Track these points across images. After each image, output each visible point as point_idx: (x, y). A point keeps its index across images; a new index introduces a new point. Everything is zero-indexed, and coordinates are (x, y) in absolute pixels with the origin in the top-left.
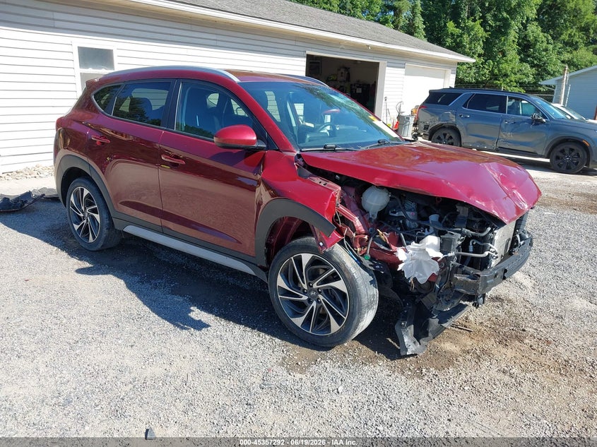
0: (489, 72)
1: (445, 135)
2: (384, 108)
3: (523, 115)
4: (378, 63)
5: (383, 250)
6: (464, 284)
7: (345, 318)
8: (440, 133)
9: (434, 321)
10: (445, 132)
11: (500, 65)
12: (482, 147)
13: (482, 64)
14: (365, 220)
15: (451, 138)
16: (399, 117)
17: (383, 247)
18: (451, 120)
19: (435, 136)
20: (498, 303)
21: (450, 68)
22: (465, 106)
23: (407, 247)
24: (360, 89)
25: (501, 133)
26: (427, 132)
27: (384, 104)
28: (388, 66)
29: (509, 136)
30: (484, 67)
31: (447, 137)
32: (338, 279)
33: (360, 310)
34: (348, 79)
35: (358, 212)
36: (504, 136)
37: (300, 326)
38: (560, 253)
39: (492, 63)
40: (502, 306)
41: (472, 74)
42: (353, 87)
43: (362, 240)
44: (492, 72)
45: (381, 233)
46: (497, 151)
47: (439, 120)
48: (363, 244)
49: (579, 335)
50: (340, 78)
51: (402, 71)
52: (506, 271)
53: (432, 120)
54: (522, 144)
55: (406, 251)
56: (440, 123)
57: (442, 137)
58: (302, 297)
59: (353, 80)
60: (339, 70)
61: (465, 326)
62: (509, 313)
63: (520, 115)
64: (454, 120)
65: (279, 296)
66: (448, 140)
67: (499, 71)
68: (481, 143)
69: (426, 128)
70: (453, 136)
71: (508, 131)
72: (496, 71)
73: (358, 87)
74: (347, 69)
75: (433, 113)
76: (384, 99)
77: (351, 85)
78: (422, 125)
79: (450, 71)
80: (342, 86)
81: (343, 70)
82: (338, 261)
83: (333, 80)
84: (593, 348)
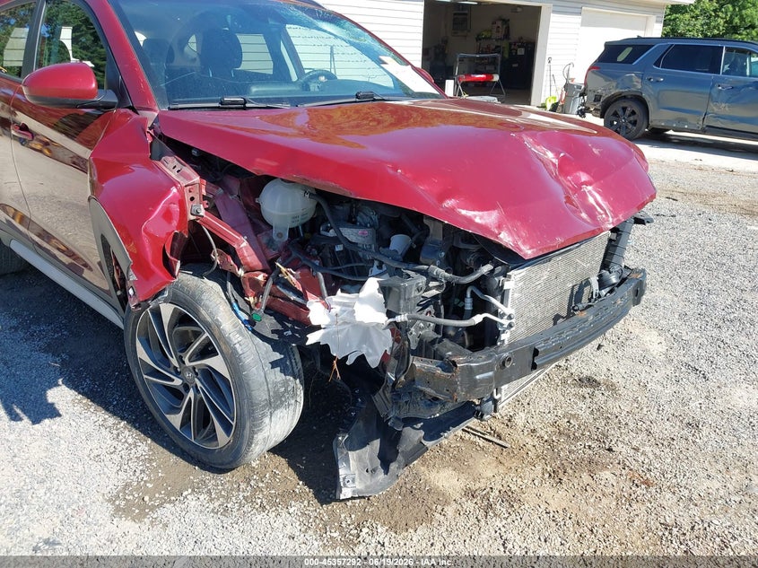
0: (726, 22)
1: (624, 109)
2: (546, 73)
3: (750, 76)
4: (540, 7)
5: (294, 302)
6: (429, 378)
7: (234, 424)
8: (617, 107)
9: (414, 435)
10: (625, 105)
11: (744, 12)
12: (680, 126)
13: (715, 11)
14: (260, 243)
15: (633, 113)
16: (567, 87)
17: (293, 297)
18: (635, 86)
19: (610, 111)
20: (586, 391)
21: (654, 13)
22: (657, 64)
23: (328, 299)
24: (523, 49)
25: (711, 104)
26: (598, 106)
27: (546, 68)
28: (554, 12)
29: (724, 108)
30: (718, 16)
31: (628, 112)
32: (213, 353)
33: (251, 413)
34: (507, 36)
35: (249, 228)
36: (716, 110)
37: (178, 428)
38: (745, 296)
39: (731, 9)
40: (592, 396)
41: (698, 26)
42: (513, 47)
43: (255, 284)
44: (729, 22)
45: (283, 269)
46: (704, 131)
47: (617, 87)
48: (258, 289)
49: (721, 466)
50: (495, 35)
51: (578, 19)
52: (536, 353)
53: (608, 88)
54: (742, 120)
55: (328, 307)
56: (617, 91)
57: (620, 113)
58: (173, 380)
59: (514, 36)
60: (494, 23)
61: (499, 437)
62: (598, 412)
63: (746, 76)
64: (639, 86)
65: (145, 376)
66: (629, 116)
67: (742, 19)
68: (680, 120)
69: (597, 99)
70: (637, 110)
71: (722, 102)
72: (737, 20)
73: (520, 47)
74: (505, 21)
75: (610, 76)
76: (547, 62)
77: (510, 44)
78: (592, 96)
79: (653, 18)
80: (497, 47)
81: (499, 24)
82: (209, 319)
83: (485, 38)
84: (738, 499)
